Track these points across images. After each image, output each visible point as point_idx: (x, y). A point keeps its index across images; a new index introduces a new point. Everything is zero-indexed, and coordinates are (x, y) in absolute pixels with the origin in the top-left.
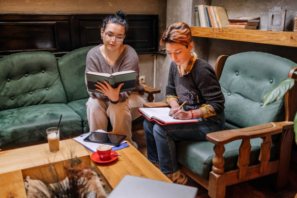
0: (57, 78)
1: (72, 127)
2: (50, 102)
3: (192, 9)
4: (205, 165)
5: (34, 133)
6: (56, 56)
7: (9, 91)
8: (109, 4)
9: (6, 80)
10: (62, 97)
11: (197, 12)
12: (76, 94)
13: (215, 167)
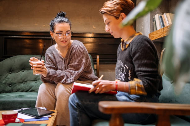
2: (35, 91)
3: (150, 20)
7: (9, 80)
8: (93, 27)
9: (9, 72)
11: (154, 22)
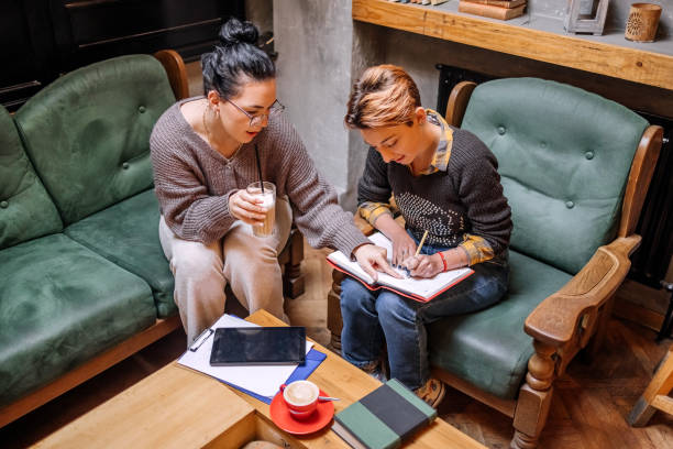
0: (23, 169)
1: (135, 316)
2: (22, 237)
4: (514, 378)
5: (47, 360)
6: (10, 110)
10: (51, 219)
12: (84, 202)
13: (533, 376)
